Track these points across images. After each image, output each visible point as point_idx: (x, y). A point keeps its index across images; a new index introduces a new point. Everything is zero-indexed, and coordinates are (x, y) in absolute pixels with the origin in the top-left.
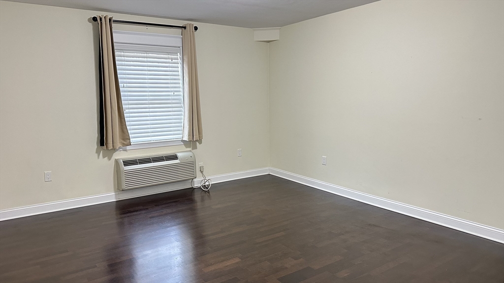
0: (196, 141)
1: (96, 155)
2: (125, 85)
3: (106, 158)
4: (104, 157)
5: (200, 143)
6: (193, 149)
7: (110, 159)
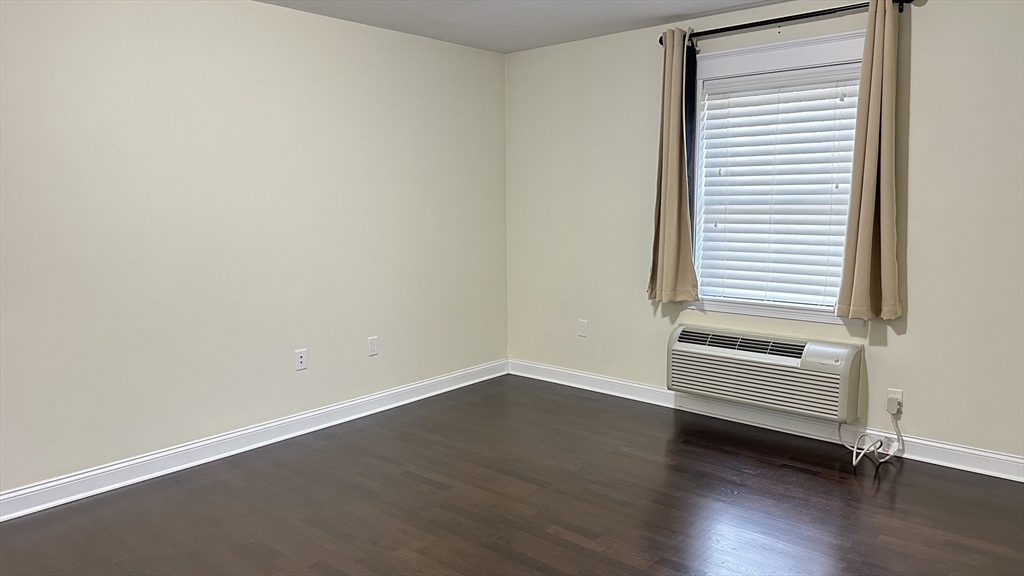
0: (889, 321)
1: (652, 308)
2: (723, 169)
3: (668, 318)
4: (664, 316)
5: (902, 330)
6: (872, 343)
7: (673, 321)
